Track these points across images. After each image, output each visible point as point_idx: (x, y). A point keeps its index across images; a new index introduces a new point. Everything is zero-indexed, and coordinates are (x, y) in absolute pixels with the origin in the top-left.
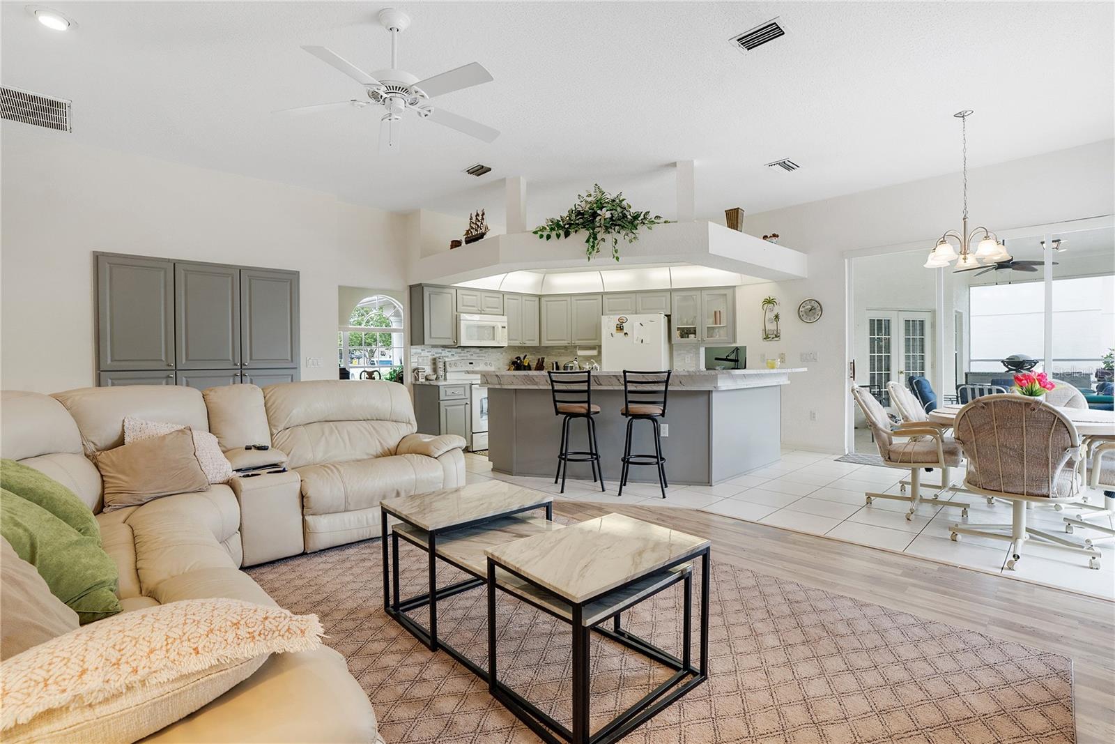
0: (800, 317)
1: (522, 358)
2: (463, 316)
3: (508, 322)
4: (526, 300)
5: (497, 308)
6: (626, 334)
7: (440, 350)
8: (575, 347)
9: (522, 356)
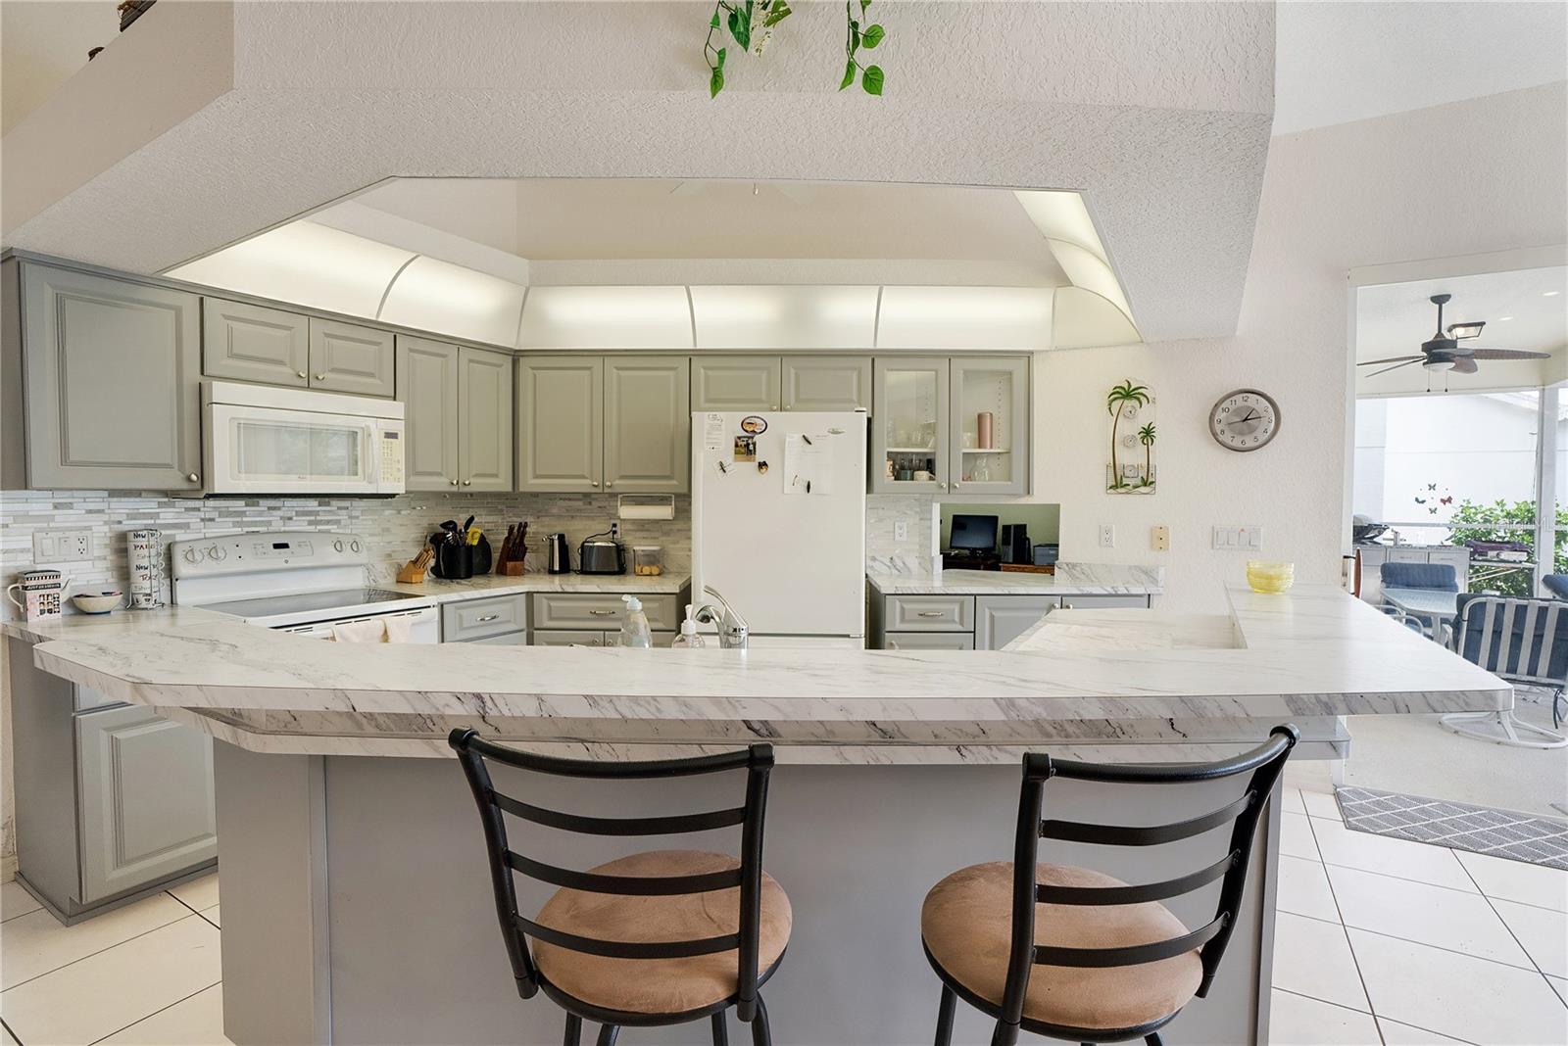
0: (1215, 435)
1: (461, 527)
2: (219, 391)
3: (407, 420)
4: (471, 361)
5: (371, 375)
6: (762, 465)
7: (149, 505)
8: (614, 495)
9: (461, 521)
